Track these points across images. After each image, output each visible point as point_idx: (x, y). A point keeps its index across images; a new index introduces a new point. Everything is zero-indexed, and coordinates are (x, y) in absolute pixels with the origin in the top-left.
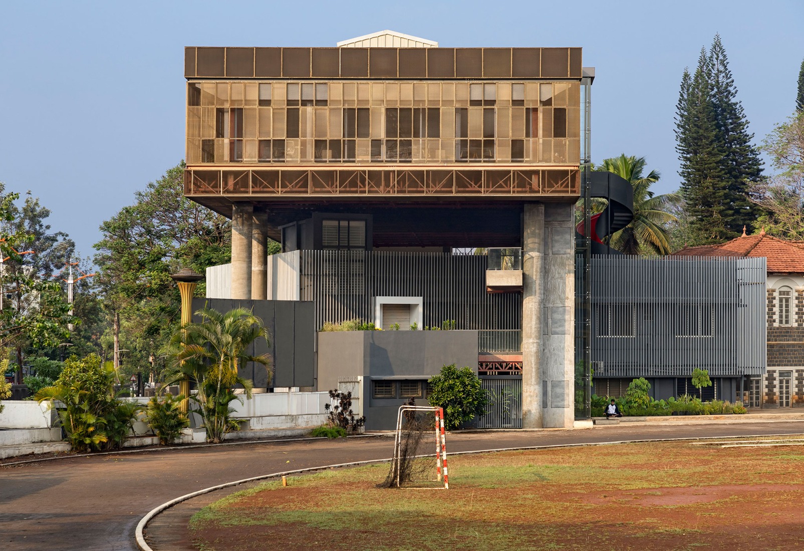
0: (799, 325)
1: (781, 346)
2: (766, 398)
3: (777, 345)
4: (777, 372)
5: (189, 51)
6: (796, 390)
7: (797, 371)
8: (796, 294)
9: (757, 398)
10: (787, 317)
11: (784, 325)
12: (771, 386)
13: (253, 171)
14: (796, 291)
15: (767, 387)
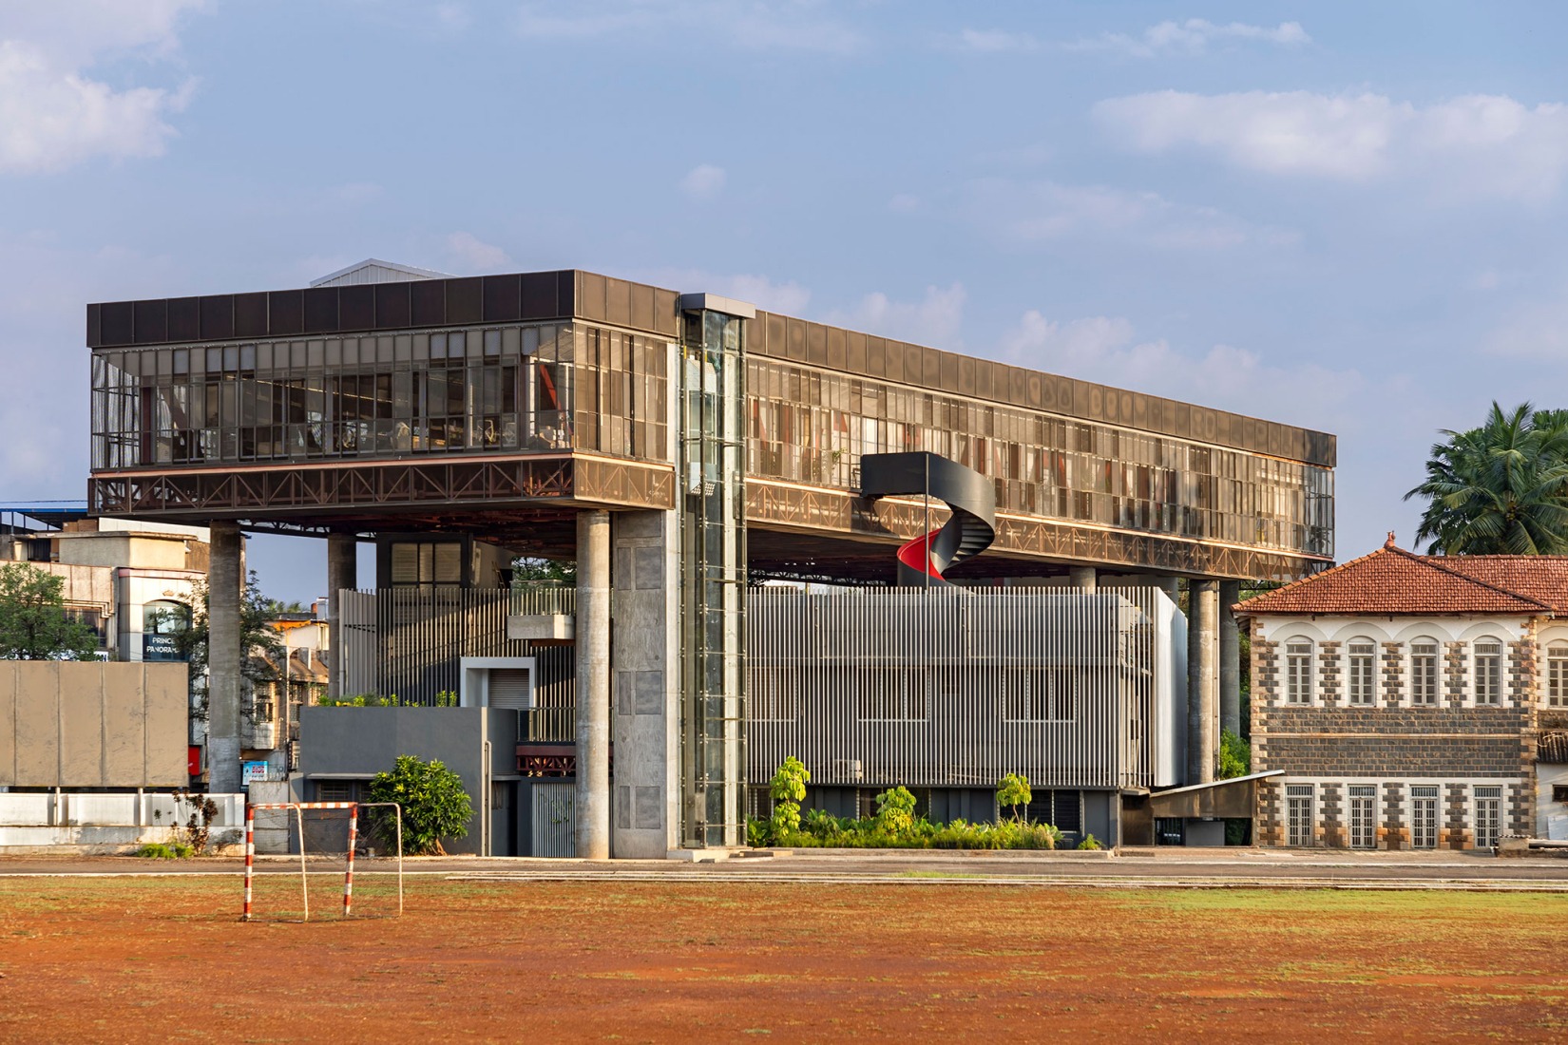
0: (1389, 704)
1: (1352, 742)
2: (1323, 830)
3: (1343, 740)
4: (1345, 786)
5: (90, 307)
6: (1385, 818)
7: (1385, 785)
8: (1384, 651)
9: (1306, 831)
10: (1367, 690)
11: (1361, 705)
12: (1331, 811)
13: (167, 477)
14: (1383, 645)
15: (1322, 811)
